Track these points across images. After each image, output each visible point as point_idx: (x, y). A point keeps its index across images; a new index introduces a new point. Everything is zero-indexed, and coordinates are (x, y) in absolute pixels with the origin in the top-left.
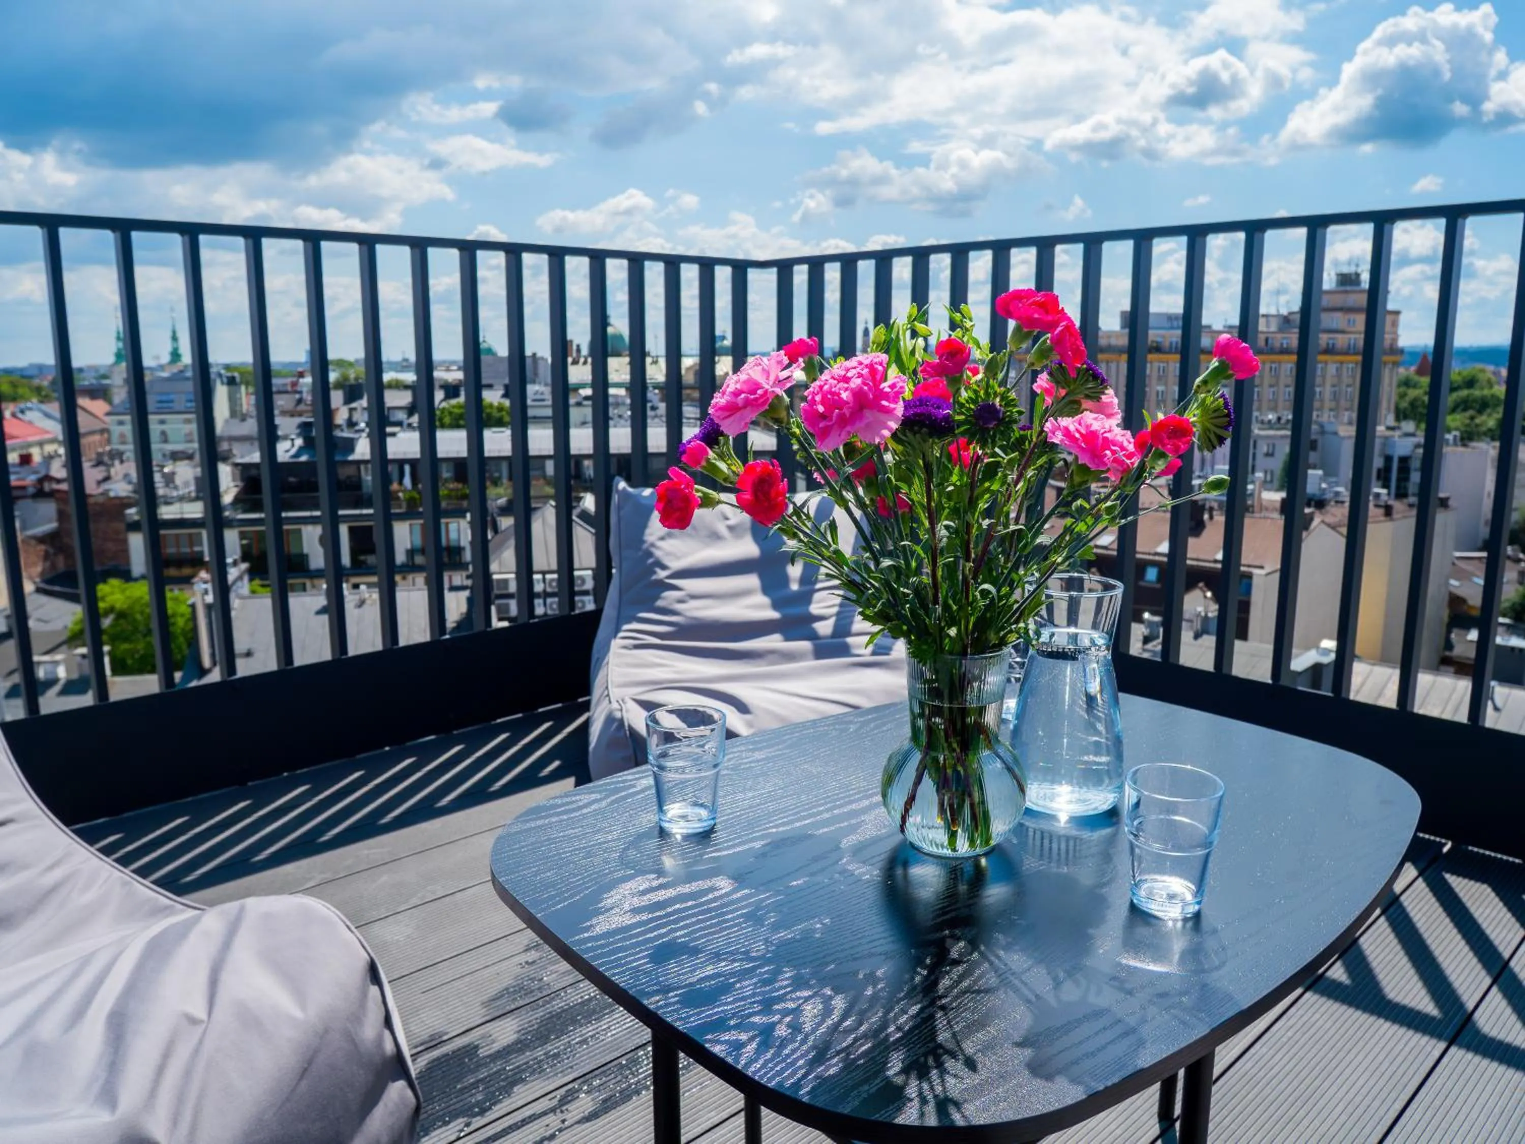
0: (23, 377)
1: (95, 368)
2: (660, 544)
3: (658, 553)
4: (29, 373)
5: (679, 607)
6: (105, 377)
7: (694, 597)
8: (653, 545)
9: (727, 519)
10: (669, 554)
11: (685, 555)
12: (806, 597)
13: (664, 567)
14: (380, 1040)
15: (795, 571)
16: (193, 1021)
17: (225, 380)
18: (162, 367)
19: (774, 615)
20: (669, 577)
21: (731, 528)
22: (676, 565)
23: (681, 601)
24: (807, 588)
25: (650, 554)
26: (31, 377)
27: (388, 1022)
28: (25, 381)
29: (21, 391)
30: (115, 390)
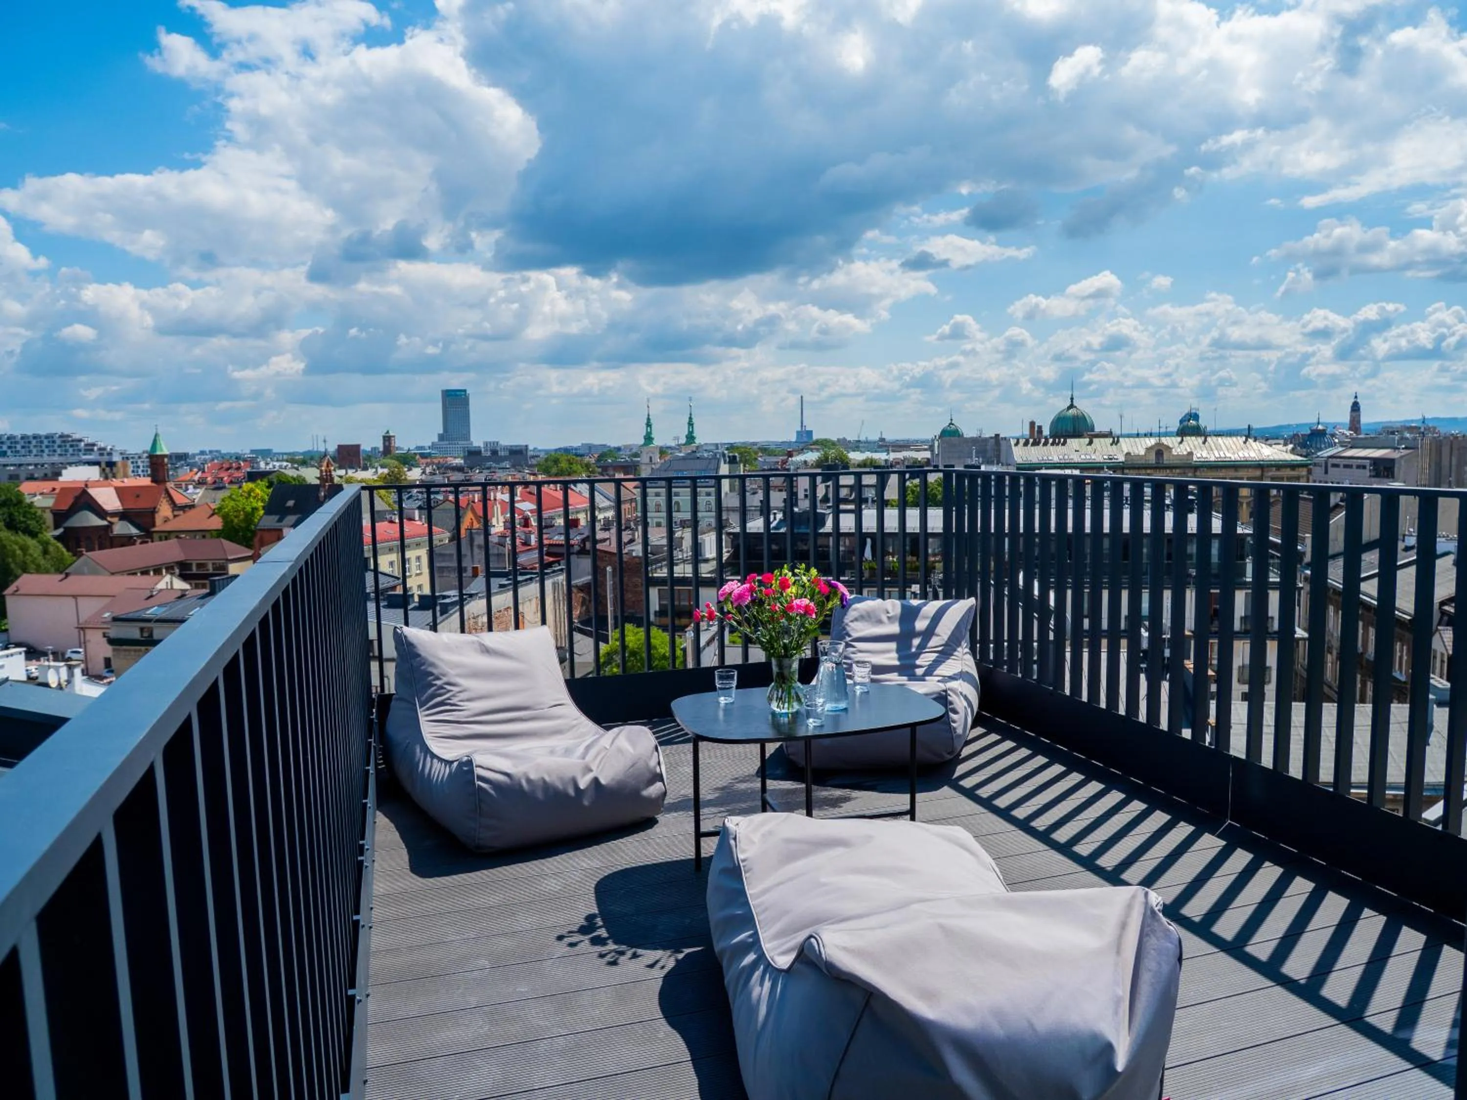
0: (577, 455)
1: (629, 447)
2: (850, 624)
3: (848, 629)
4: (580, 452)
5: (852, 656)
6: (636, 455)
7: (861, 651)
8: (847, 624)
9: (888, 613)
10: (853, 629)
11: (862, 630)
12: (917, 655)
13: (850, 636)
14: (655, 767)
15: (916, 642)
16: (606, 748)
17: (728, 460)
18: (679, 447)
19: (897, 663)
20: (852, 641)
21: (889, 618)
22: (855, 635)
23: (854, 653)
24: (919, 651)
25: (844, 629)
26: (582, 456)
27: (659, 763)
28: (579, 458)
29: (574, 467)
30: (643, 467)
